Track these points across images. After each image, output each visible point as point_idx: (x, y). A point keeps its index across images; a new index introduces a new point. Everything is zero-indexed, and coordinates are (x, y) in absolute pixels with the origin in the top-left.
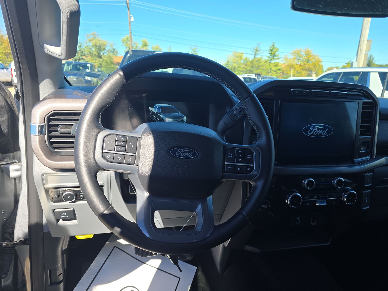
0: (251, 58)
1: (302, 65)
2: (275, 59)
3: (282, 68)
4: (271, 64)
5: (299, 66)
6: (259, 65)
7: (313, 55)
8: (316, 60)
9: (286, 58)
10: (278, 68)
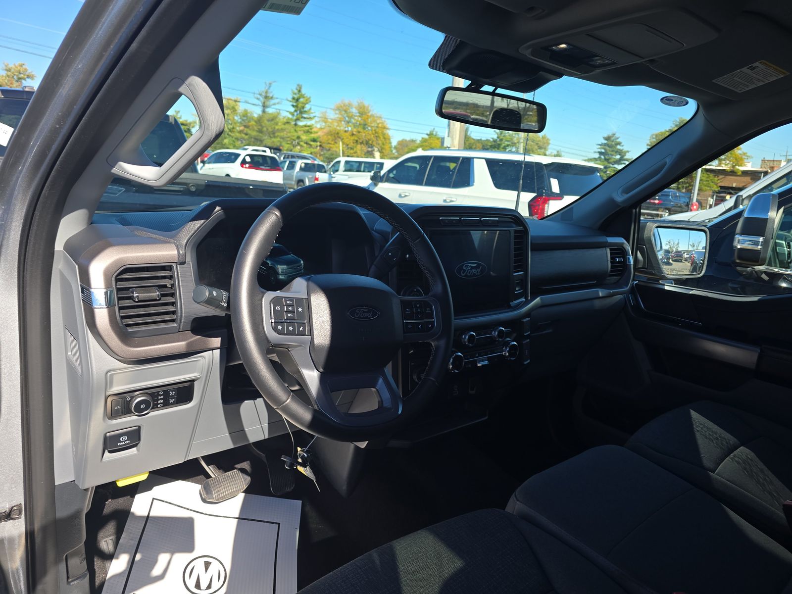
0: (256, 112)
1: (354, 133)
2: (305, 118)
3: (319, 137)
4: (298, 129)
5: (350, 136)
6: (274, 128)
7: (372, 116)
8: (378, 124)
9: (325, 118)
10: (313, 136)
